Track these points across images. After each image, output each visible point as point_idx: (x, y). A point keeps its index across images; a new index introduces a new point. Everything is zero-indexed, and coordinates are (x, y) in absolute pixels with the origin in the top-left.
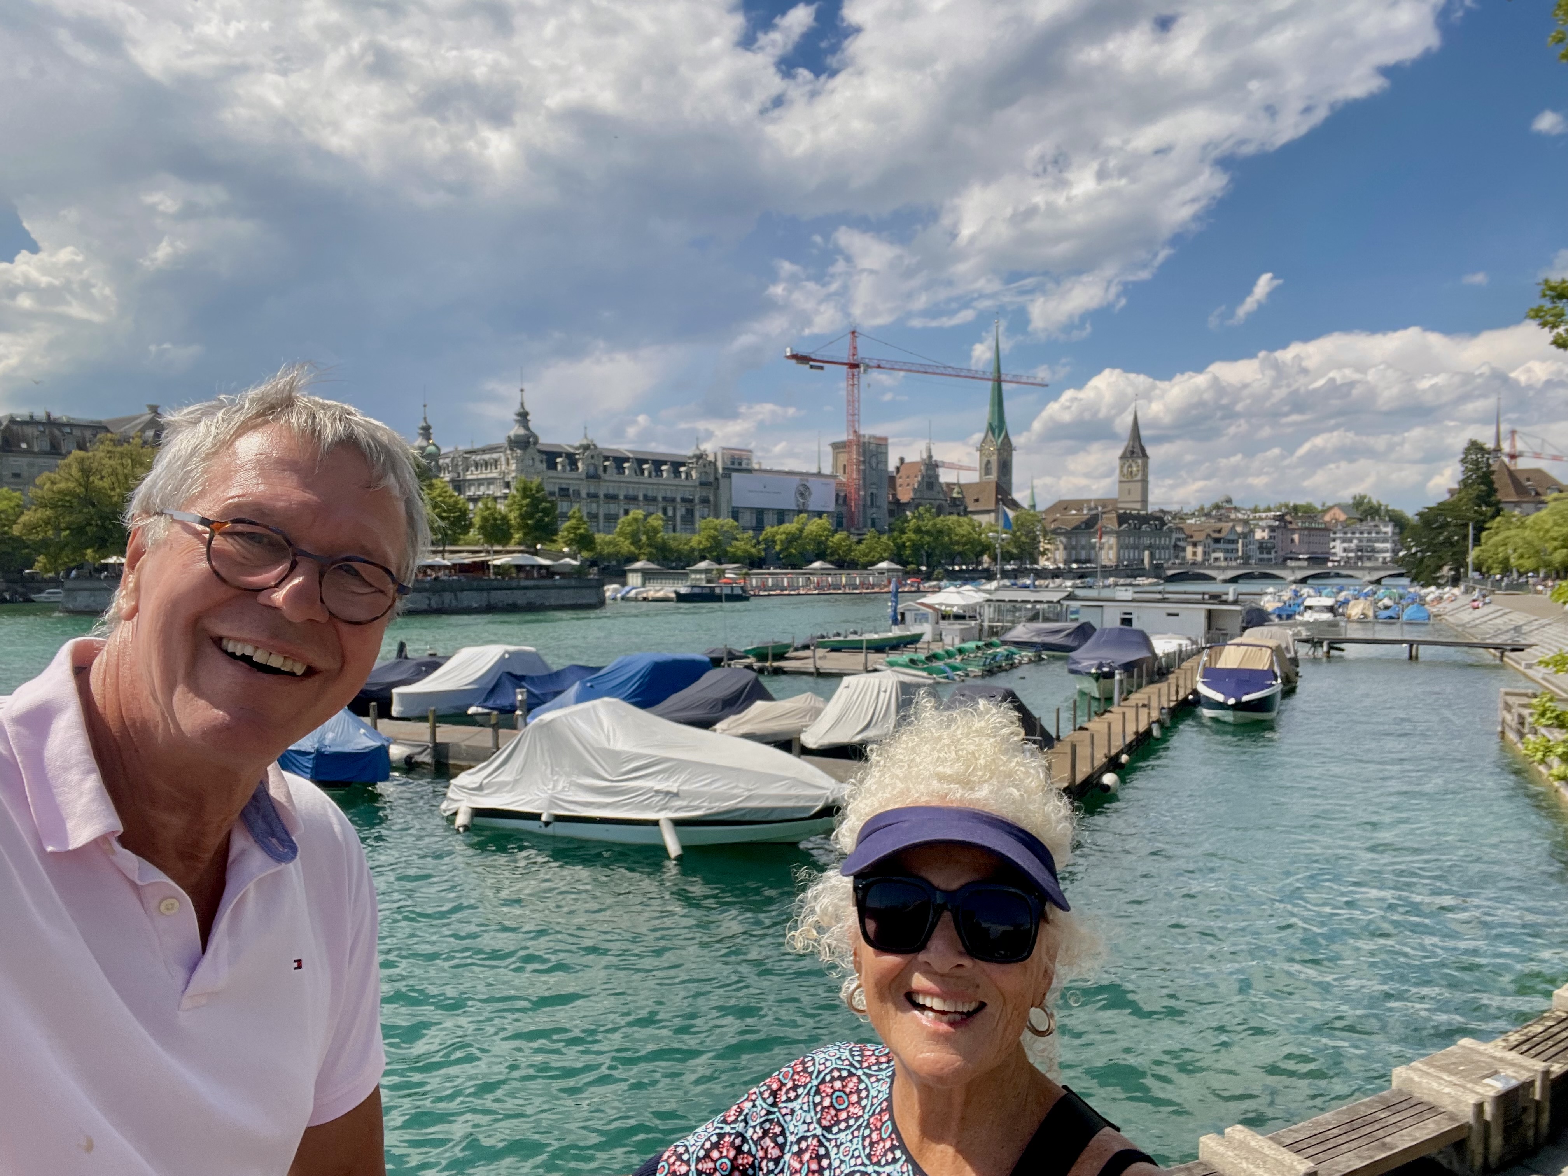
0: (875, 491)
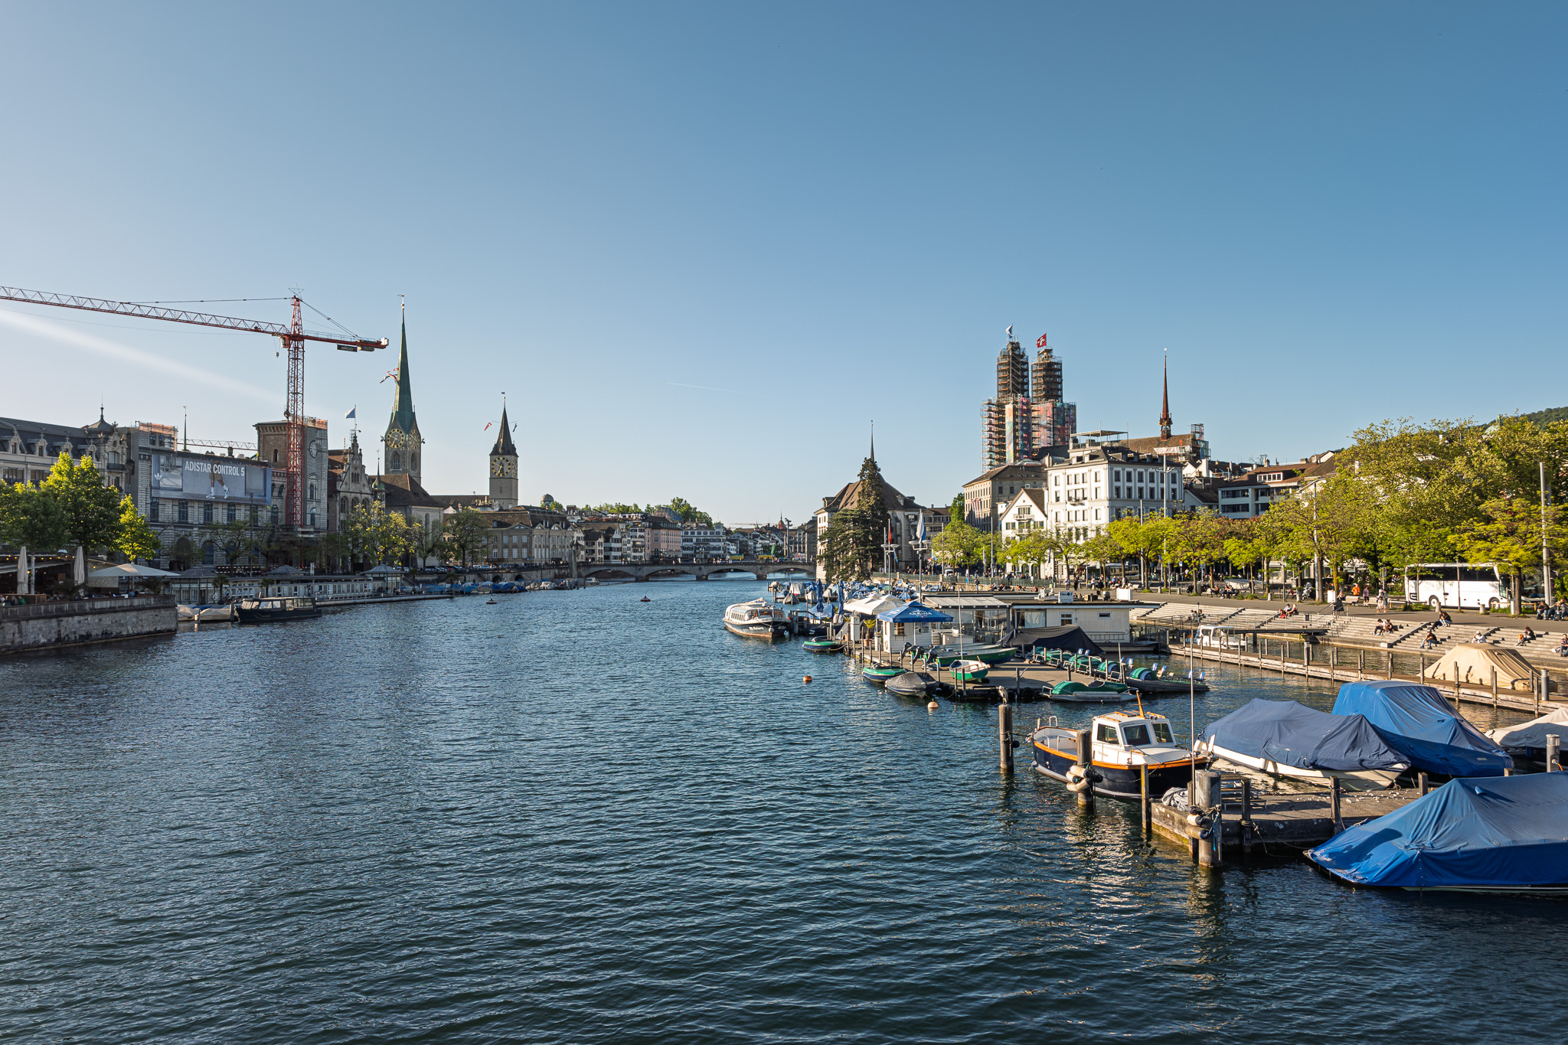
0: (315, 483)
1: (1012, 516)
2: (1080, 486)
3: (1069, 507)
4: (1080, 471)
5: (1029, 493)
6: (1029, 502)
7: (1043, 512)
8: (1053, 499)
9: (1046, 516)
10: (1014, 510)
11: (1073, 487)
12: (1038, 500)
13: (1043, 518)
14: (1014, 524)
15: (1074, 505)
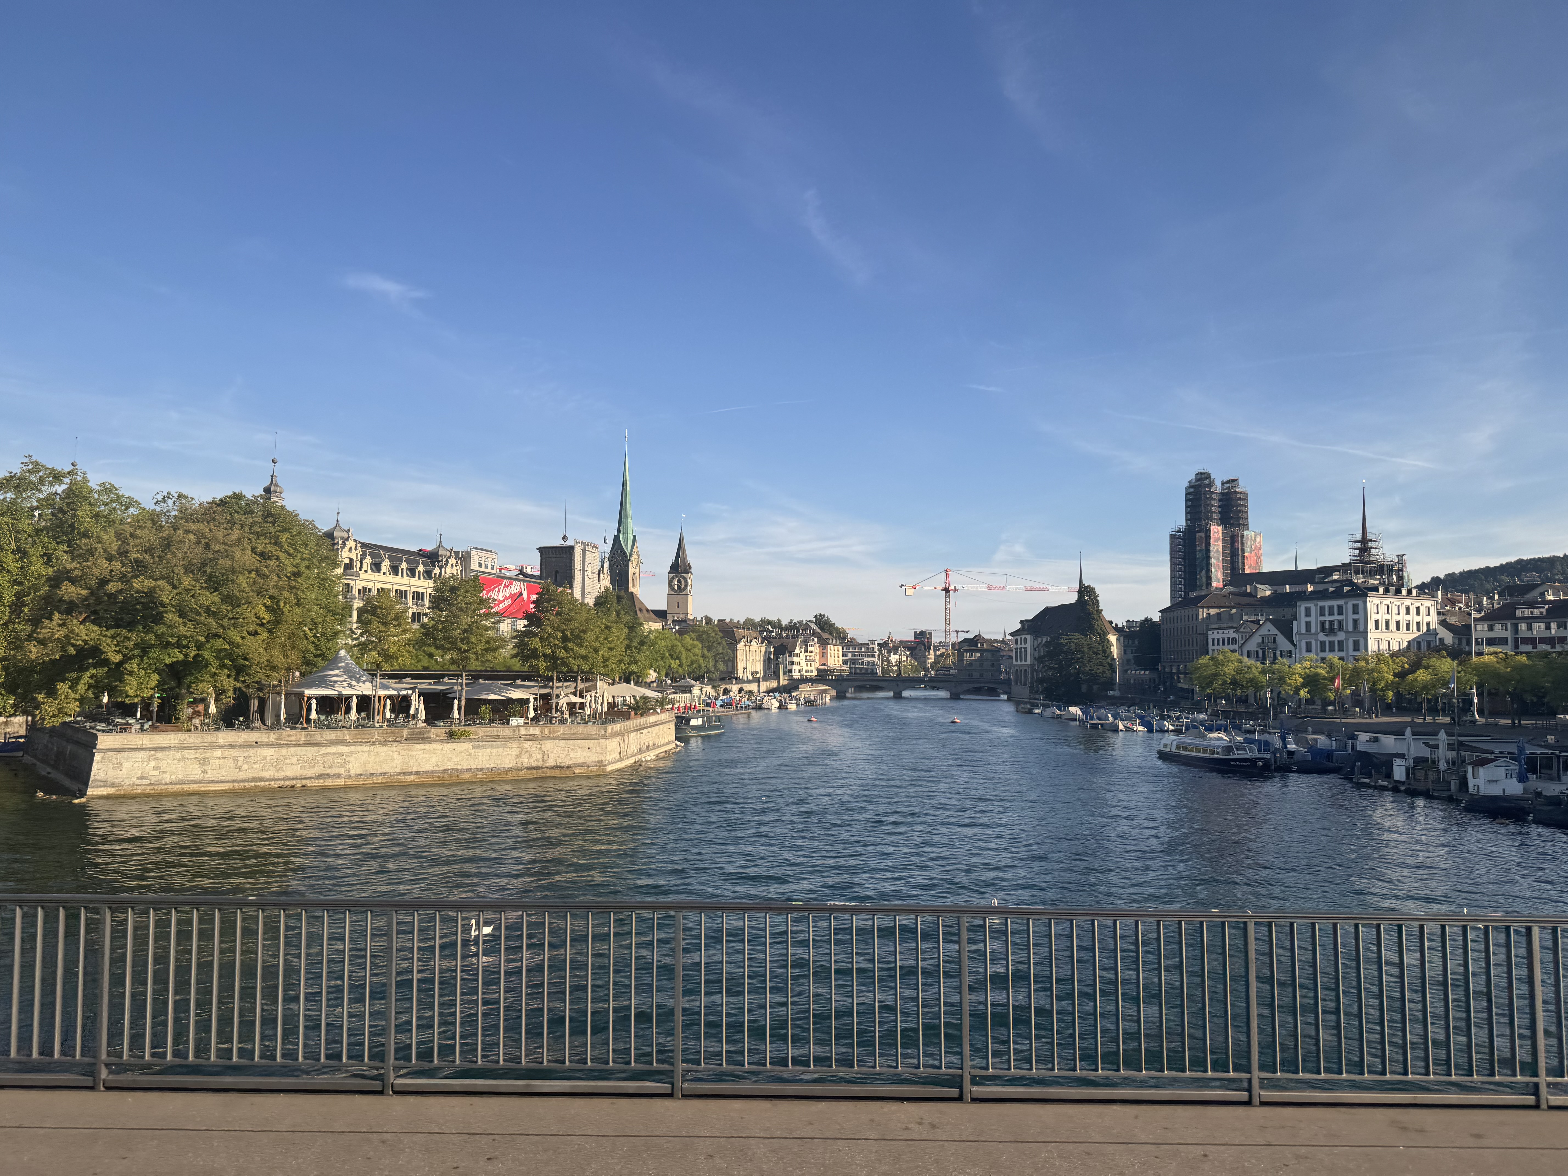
1: (1256, 645)
2: (1336, 617)
3: (1322, 637)
4: (1335, 603)
5: (1274, 622)
6: (1274, 631)
7: (1292, 642)
8: (1303, 630)
9: (1295, 645)
10: (1257, 639)
11: (1327, 618)
12: (1286, 630)
13: (1290, 647)
14: (1257, 652)
15: (1326, 635)
